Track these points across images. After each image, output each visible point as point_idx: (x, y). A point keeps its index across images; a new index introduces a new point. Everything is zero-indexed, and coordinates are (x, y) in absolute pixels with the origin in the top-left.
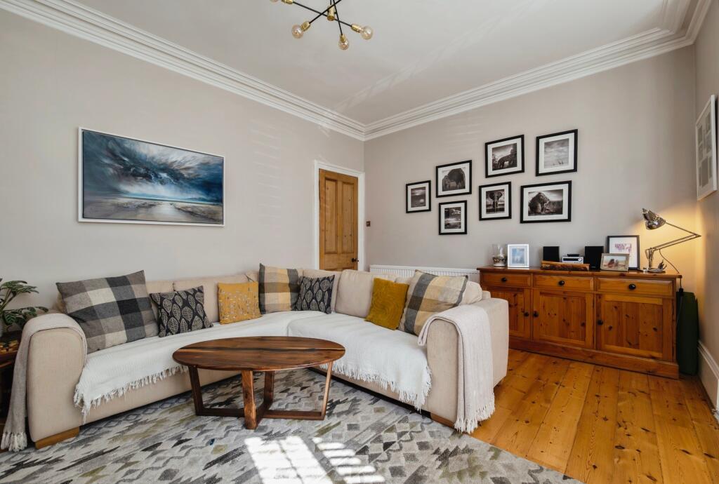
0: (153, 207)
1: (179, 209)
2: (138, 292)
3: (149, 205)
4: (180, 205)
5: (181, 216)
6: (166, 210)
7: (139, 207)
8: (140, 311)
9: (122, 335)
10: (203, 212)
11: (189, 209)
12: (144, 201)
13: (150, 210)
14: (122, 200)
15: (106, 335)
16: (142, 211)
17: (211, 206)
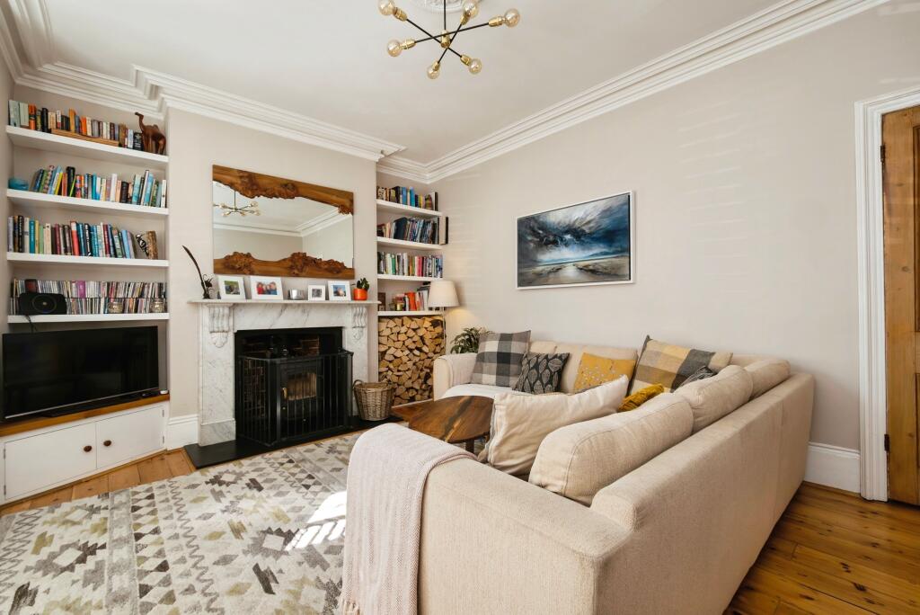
0: (560, 271)
1: (581, 269)
2: (516, 348)
3: (558, 269)
4: (582, 264)
5: (583, 276)
6: (570, 271)
7: (550, 272)
8: (509, 363)
9: (493, 378)
10: (605, 269)
11: (591, 267)
12: (553, 266)
13: (557, 273)
14: (539, 269)
15: (484, 375)
16: (552, 276)
17: (614, 260)
